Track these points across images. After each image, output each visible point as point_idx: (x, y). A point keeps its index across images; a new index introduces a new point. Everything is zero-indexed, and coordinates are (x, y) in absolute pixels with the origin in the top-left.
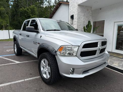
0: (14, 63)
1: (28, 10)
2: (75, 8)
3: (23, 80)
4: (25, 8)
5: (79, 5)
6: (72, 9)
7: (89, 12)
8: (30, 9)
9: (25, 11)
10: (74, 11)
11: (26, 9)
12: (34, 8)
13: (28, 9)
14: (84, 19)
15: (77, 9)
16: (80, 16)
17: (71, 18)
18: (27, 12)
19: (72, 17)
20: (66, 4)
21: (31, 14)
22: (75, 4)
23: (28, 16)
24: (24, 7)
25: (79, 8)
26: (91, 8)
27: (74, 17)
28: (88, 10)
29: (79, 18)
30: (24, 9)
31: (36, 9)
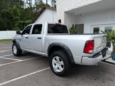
0: (17, 62)
2: (62, 14)
3: (36, 72)
4: (7, 9)
5: (65, 12)
6: (59, 15)
7: (73, 17)
8: (12, 10)
9: (7, 12)
10: (61, 16)
11: (8, 10)
12: (16, 10)
13: (10, 11)
14: (69, 23)
15: (64, 15)
18: (10, 13)
19: (60, 21)
20: (51, 9)
21: (14, 15)
22: (62, 11)
23: (11, 17)
24: (5, 8)
25: (65, 14)
26: (74, 14)
27: (62, 21)
28: (71, 16)
29: (65, 22)
31: (18, 11)
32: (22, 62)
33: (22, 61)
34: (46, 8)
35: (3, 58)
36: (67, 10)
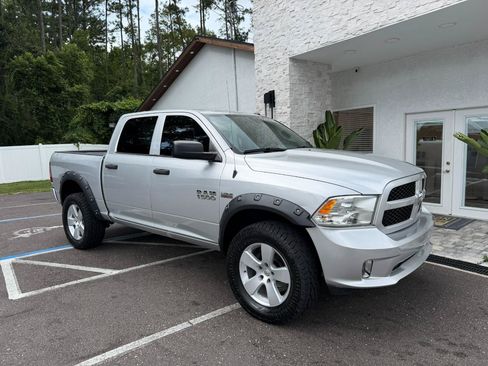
1: (53, 64)
2: (280, 69)
3: (186, 325)
4: (35, 53)
5: (294, 59)
6: (265, 72)
7: (325, 81)
8: (59, 57)
9: (39, 67)
10: (275, 77)
11: (41, 58)
12: (75, 56)
13: (50, 60)
14: (309, 105)
15: (287, 72)
16: (298, 97)
17: (266, 102)
18: (49, 72)
19: (270, 98)
20: (224, 47)
21: (65, 77)
22: (279, 55)
23: (53, 86)
24: (30, 50)
25: (293, 69)
26: (329, 67)
27: (278, 99)
28: (320, 75)
29: (294, 103)
30: (35, 57)
31: (85, 60)
32: (115, 277)
33: (116, 275)
34: (204, 44)
35: (28, 262)
36: (300, 48)
